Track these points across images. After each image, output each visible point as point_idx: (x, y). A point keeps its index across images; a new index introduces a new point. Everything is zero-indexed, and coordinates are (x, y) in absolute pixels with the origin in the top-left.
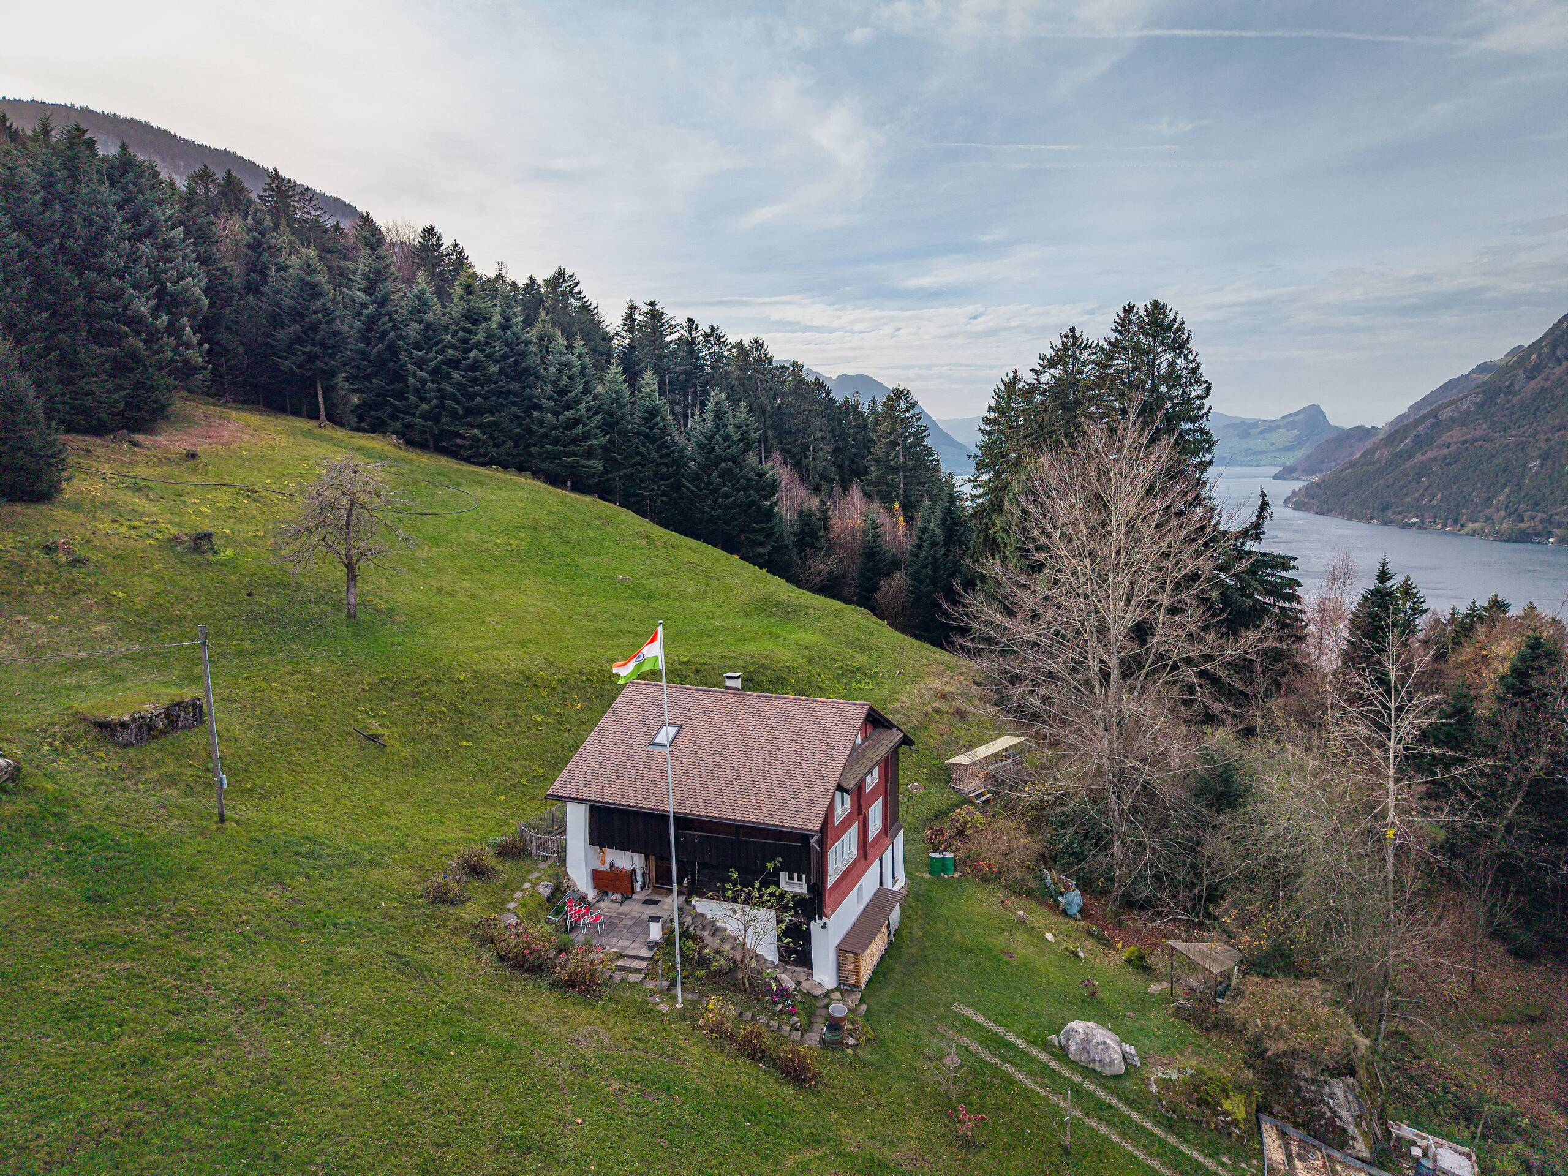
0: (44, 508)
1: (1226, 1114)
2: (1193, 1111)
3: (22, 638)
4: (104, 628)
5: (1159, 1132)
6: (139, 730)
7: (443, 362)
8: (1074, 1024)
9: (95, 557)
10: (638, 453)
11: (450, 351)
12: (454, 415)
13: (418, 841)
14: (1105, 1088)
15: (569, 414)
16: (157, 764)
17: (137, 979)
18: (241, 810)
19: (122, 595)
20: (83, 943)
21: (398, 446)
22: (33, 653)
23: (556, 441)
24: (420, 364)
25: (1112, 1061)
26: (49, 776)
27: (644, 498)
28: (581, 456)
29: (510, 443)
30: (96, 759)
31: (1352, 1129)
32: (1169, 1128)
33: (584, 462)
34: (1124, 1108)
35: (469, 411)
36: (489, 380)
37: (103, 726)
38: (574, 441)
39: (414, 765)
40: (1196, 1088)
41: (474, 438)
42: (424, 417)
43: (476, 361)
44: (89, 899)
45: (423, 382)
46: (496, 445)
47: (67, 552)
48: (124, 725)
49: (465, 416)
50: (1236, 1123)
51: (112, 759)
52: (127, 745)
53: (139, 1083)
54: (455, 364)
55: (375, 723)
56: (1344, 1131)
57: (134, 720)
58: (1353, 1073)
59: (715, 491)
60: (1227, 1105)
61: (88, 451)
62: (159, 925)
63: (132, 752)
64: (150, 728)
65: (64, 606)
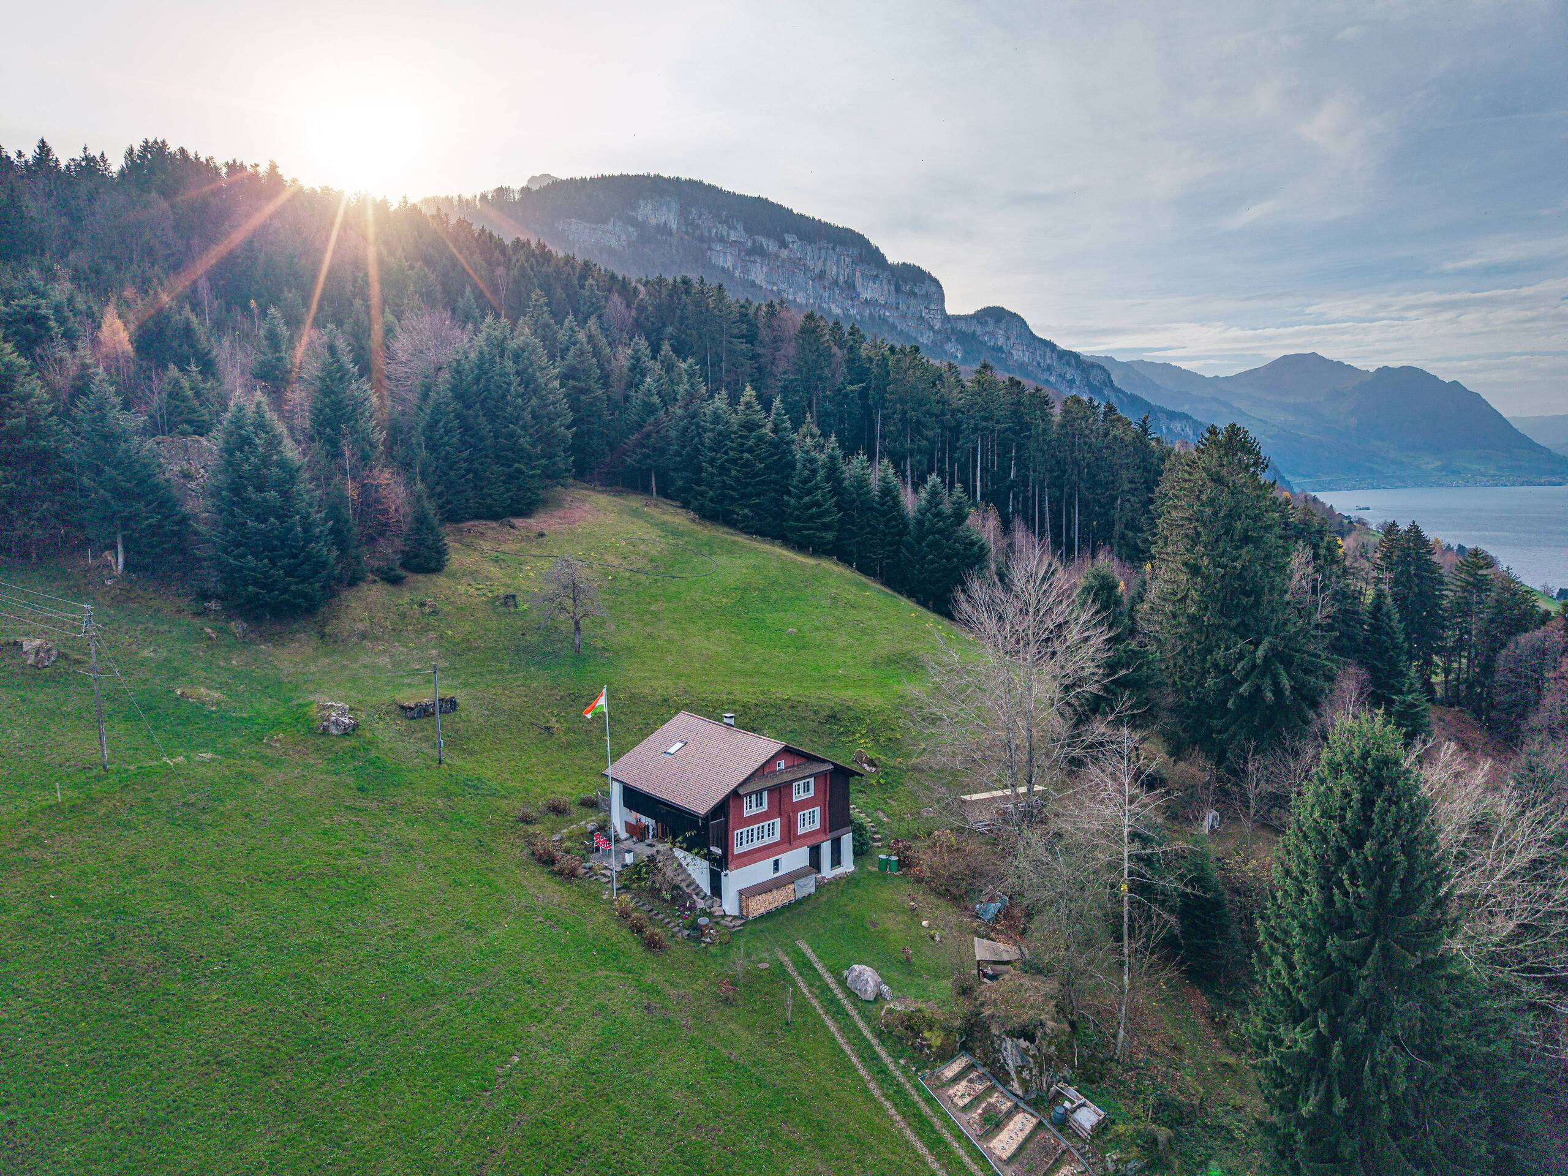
0: (434, 577)
1: (925, 1039)
2: (900, 1031)
3: (394, 655)
4: (434, 652)
5: (870, 1036)
6: (419, 712)
7: (727, 461)
8: (856, 966)
9: (447, 608)
10: (869, 525)
11: (731, 453)
12: (733, 500)
13: (539, 790)
14: (854, 1004)
15: (807, 499)
16: (422, 730)
17: (358, 824)
18: (454, 760)
19: (450, 633)
20: (347, 807)
21: (693, 521)
22: (396, 664)
23: (798, 519)
24: (712, 462)
25: (866, 991)
26: (372, 731)
27: (874, 560)
28: (817, 529)
29: (770, 519)
30: (397, 724)
31: (1013, 1073)
32: (879, 1035)
33: (818, 534)
34: (857, 1018)
35: (743, 496)
36: (757, 475)
37: (403, 708)
38: (812, 518)
39: (567, 747)
40: (910, 1018)
41: (745, 516)
42: (711, 500)
43: (748, 460)
44: (358, 789)
45: (713, 475)
46: (760, 520)
47: (430, 606)
48: (411, 709)
49: (741, 499)
50: (929, 1047)
51: (403, 725)
52: (413, 718)
53: (333, 862)
54: (734, 462)
55: (554, 719)
56: (1008, 1074)
57: (416, 706)
58: (1031, 1039)
59: (924, 557)
60: (927, 1034)
61: (482, 533)
62: (381, 805)
63: (413, 722)
64: (425, 711)
65: (419, 638)
